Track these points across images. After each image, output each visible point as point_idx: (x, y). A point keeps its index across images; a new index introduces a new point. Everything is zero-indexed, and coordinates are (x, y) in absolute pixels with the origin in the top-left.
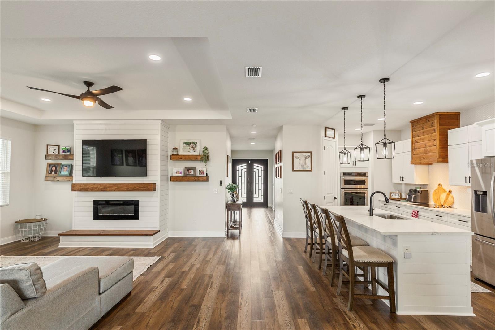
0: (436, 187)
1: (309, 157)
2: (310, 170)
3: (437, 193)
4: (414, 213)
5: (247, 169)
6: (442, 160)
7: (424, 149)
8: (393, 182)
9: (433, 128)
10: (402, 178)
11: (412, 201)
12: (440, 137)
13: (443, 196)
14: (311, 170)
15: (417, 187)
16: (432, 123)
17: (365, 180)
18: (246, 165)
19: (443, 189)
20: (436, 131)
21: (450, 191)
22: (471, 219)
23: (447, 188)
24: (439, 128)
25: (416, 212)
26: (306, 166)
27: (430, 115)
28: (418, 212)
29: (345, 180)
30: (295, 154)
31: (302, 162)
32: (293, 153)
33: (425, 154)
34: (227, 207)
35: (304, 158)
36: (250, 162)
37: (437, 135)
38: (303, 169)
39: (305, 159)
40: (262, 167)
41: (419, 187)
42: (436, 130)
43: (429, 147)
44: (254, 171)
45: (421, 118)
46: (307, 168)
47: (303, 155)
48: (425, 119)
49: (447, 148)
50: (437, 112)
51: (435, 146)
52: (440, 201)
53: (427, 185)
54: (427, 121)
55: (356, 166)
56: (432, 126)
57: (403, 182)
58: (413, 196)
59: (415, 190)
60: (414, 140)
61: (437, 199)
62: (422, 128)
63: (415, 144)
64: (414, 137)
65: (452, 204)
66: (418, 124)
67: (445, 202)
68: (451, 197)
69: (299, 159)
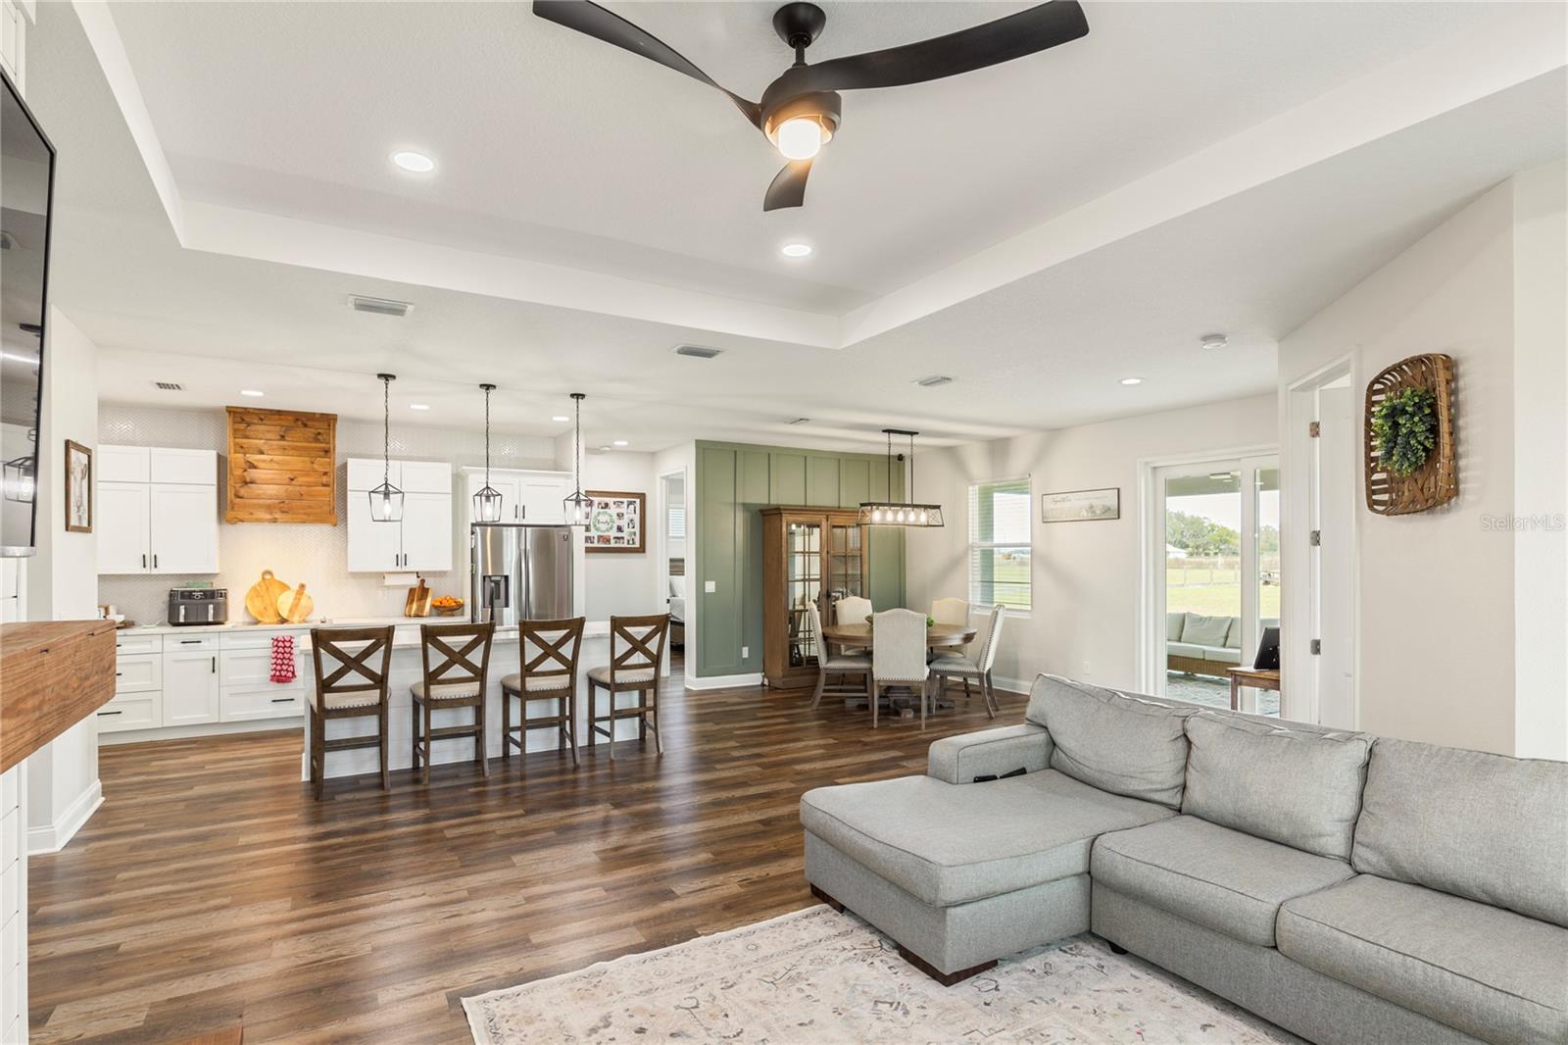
0: (256, 578)
2: (88, 526)
3: (262, 593)
7: (286, 490)
10: (148, 560)
11: (181, 621)
13: (285, 598)
14: (89, 529)
15: (194, 583)
16: (319, 434)
19: (279, 582)
21: (299, 586)
31: (78, 490)
33: (287, 502)
38: (79, 523)
48: (291, 418)
51: (326, 486)
52: (276, 611)
56: (319, 441)
57: (155, 571)
58: (211, 607)
59: (201, 591)
60: (243, 460)
61: (262, 607)
62: (279, 437)
63: (245, 471)
64: (242, 451)
65: (307, 615)
66: (260, 422)
67: (291, 611)
68: (306, 598)
69: (75, 478)
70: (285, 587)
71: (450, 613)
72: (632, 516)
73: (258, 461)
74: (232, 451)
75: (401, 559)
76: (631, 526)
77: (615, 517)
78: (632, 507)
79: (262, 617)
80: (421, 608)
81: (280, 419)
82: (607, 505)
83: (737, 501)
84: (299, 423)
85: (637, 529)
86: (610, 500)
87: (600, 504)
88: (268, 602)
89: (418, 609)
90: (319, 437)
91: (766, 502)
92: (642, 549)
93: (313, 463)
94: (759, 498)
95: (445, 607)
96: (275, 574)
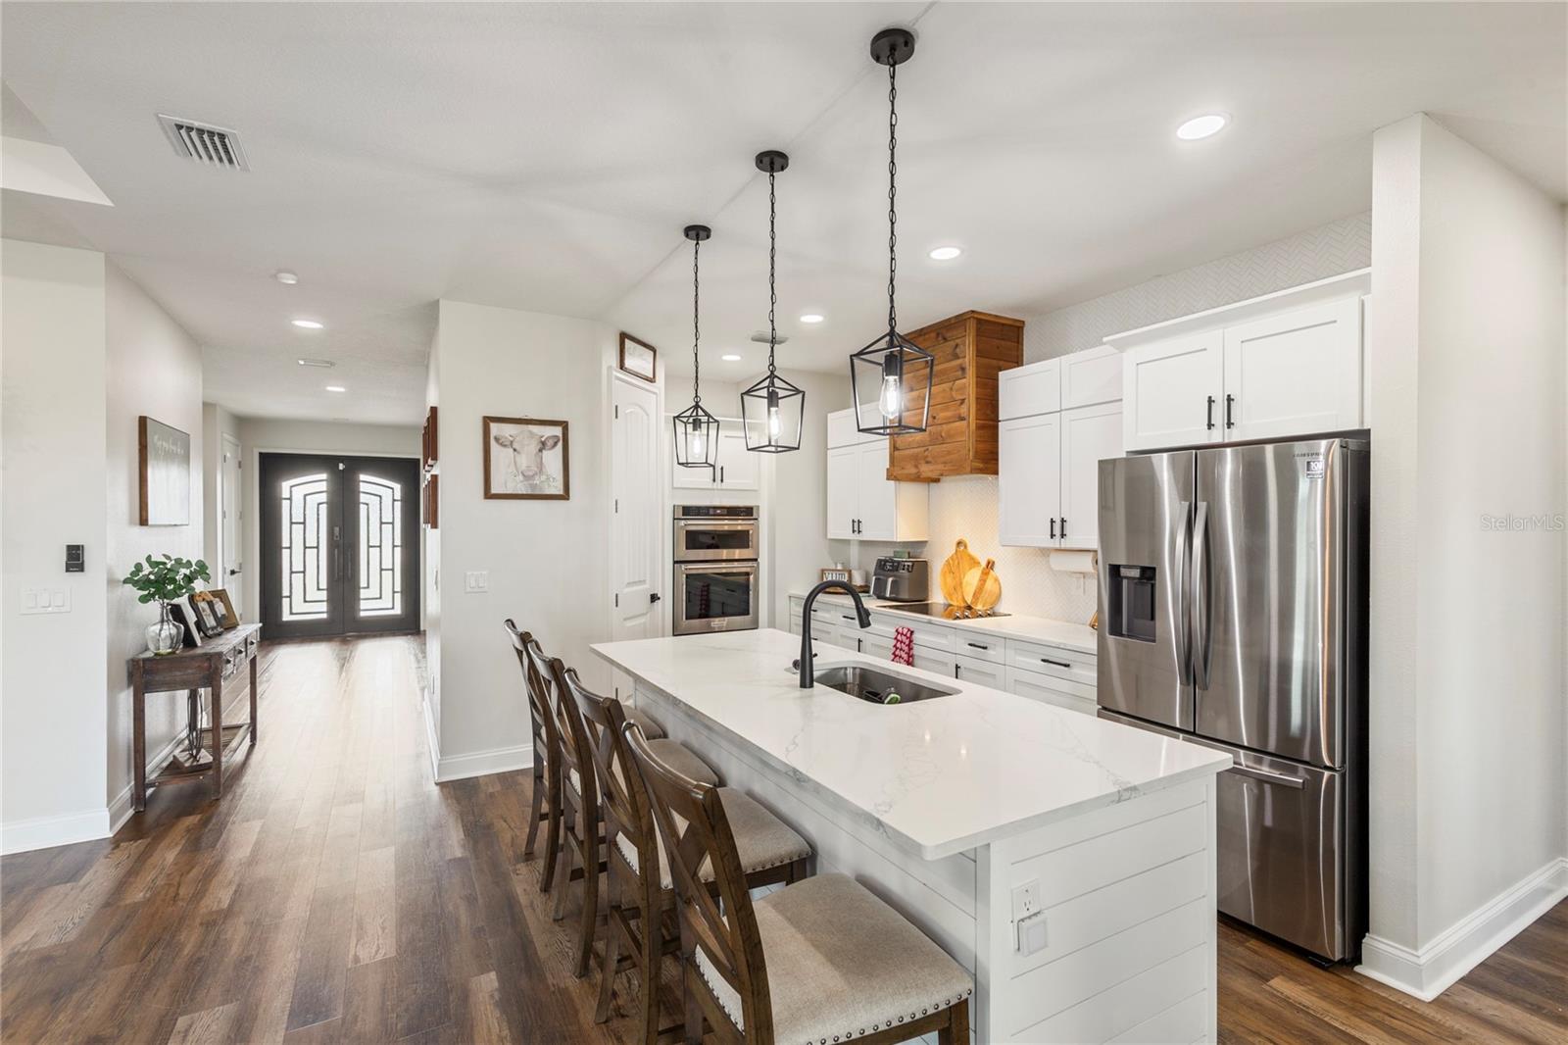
0: (951, 550)
1: (556, 444)
2: (561, 492)
3: (953, 570)
4: (899, 637)
5: (331, 493)
6: (981, 466)
8: (829, 537)
9: (959, 362)
10: (856, 525)
11: (888, 595)
12: (977, 393)
13: (972, 578)
14: (565, 496)
15: (898, 552)
16: (957, 346)
17: (751, 532)
18: (324, 476)
19: (969, 555)
20: (967, 371)
21: (989, 563)
22: (1096, 658)
23: (980, 552)
24: (977, 363)
25: (908, 635)
26: (543, 478)
27: (950, 319)
28: (912, 632)
29: (687, 531)
30: (494, 428)
31: (524, 461)
32: (487, 421)
33: (930, 448)
34: (131, 676)
35: (534, 446)
36: (341, 466)
37: (969, 383)
38: (530, 492)
39: (540, 450)
40: (397, 487)
41: (904, 550)
42: (968, 367)
43: (944, 426)
44: (362, 500)
45: (922, 329)
46: (549, 486)
47: (530, 432)
48: (933, 335)
49: (996, 428)
50: (973, 312)
51: (963, 419)
52: (962, 592)
53: (923, 543)
54: (940, 338)
55: (724, 485)
56: (957, 357)
57: (863, 537)
58: (890, 580)
59: (893, 561)
61: (953, 585)
65: (993, 605)
67: (976, 595)
68: (993, 580)
69: (515, 450)
75: (1058, 528)
79: (952, 600)
88: (958, 581)
90: (957, 351)
93: (951, 389)
96: (969, 545)
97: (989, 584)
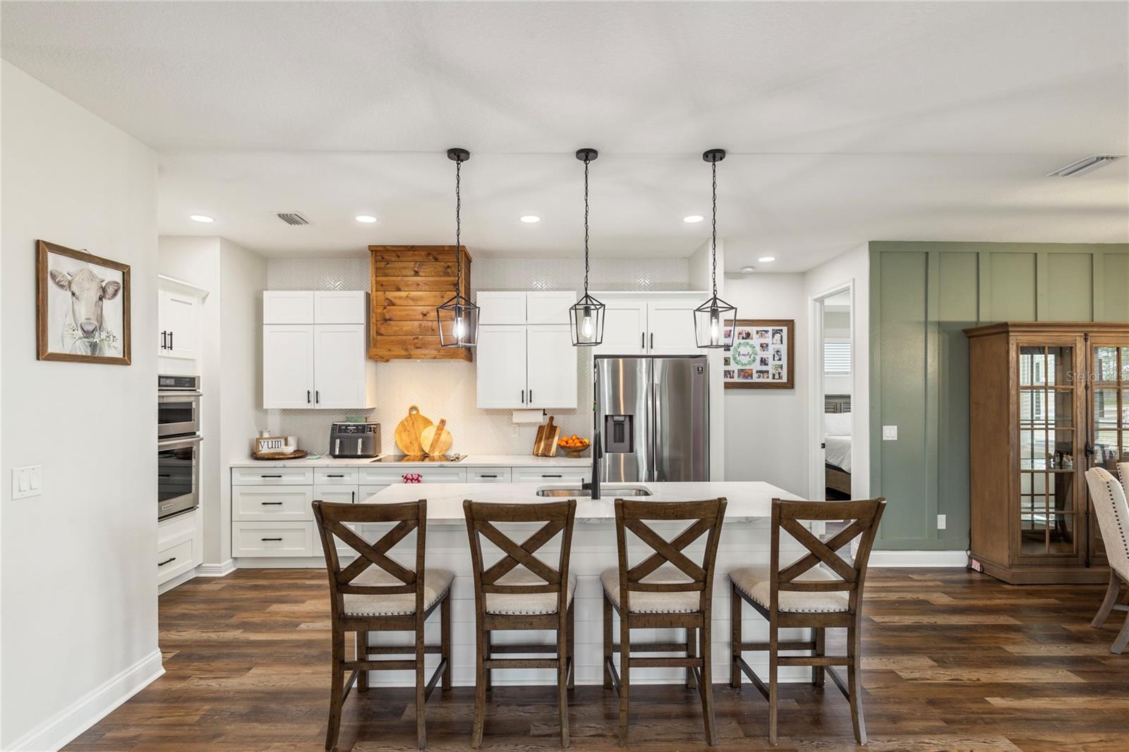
0: (405, 414)
1: (116, 291)
2: (122, 355)
3: (408, 428)
7: (420, 325)
8: (266, 407)
10: (312, 395)
11: (360, 453)
13: (428, 435)
14: (126, 360)
16: (451, 266)
19: (423, 417)
21: (440, 422)
26: (103, 336)
28: (421, 477)
30: (49, 258)
31: (84, 311)
32: (41, 248)
38: (90, 353)
39: (101, 299)
46: (109, 345)
47: (90, 272)
52: (420, 445)
53: (370, 410)
55: (171, 353)
56: (451, 275)
57: (317, 407)
58: (360, 441)
59: (354, 426)
60: (383, 298)
61: (409, 441)
62: (413, 273)
63: (385, 308)
64: (382, 289)
65: (446, 450)
66: (397, 259)
67: (433, 446)
68: (446, 434)
69: (73, 294)
70: (427, 422)
71: (575, 454)
72: (778, 346)
73: (395, 298)
74: (374, 289)
75: (527, 396)
76: (777, 358)
77: (758, 348)
78: (778, 336)
79: (408, 451)
80: (548, 447)
81: (414, 255)
82: (748, 335)
83: (930, 319)
84: (431, 257)
85: (784, 362)
86: (752, 330)
87: (740, 334)
88: (414, 437)
89: (545, 449)
90: (449, 270)
91: (973, 318)
92: (790, 384)
93: (443, 297)
94: (963, 313)
95: (569, 447)
96: (420, 409)
97: (443, 437)
